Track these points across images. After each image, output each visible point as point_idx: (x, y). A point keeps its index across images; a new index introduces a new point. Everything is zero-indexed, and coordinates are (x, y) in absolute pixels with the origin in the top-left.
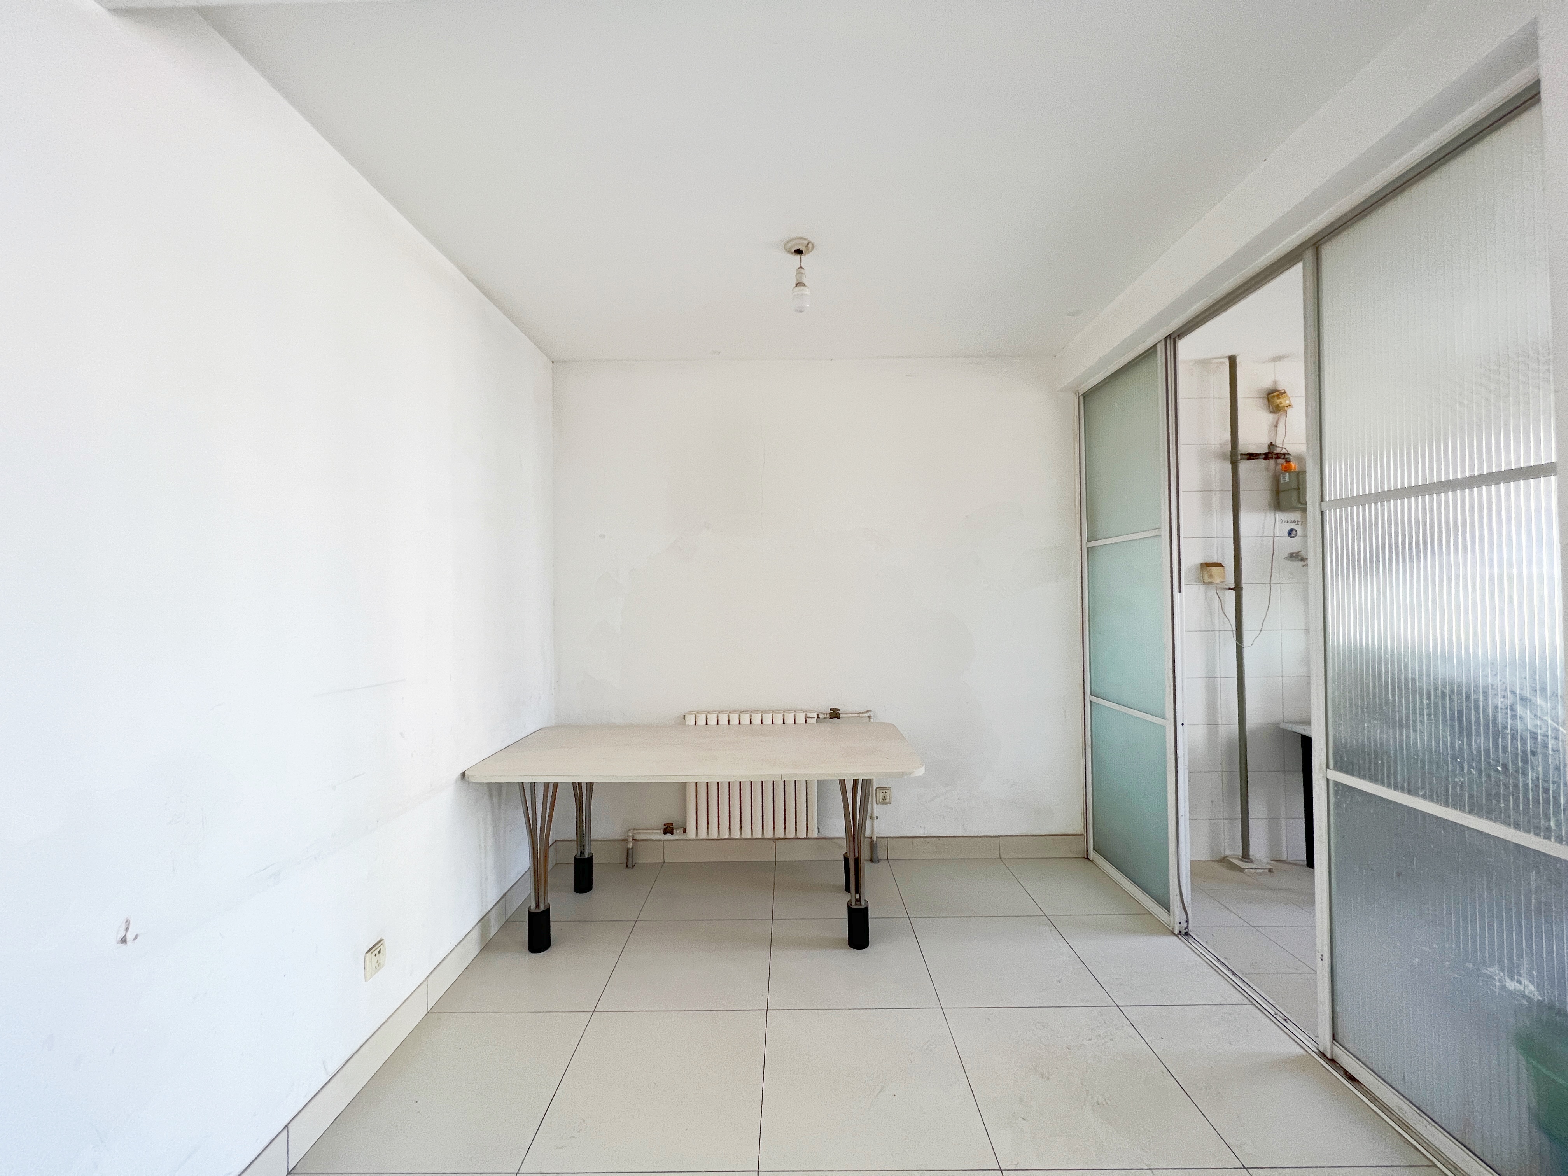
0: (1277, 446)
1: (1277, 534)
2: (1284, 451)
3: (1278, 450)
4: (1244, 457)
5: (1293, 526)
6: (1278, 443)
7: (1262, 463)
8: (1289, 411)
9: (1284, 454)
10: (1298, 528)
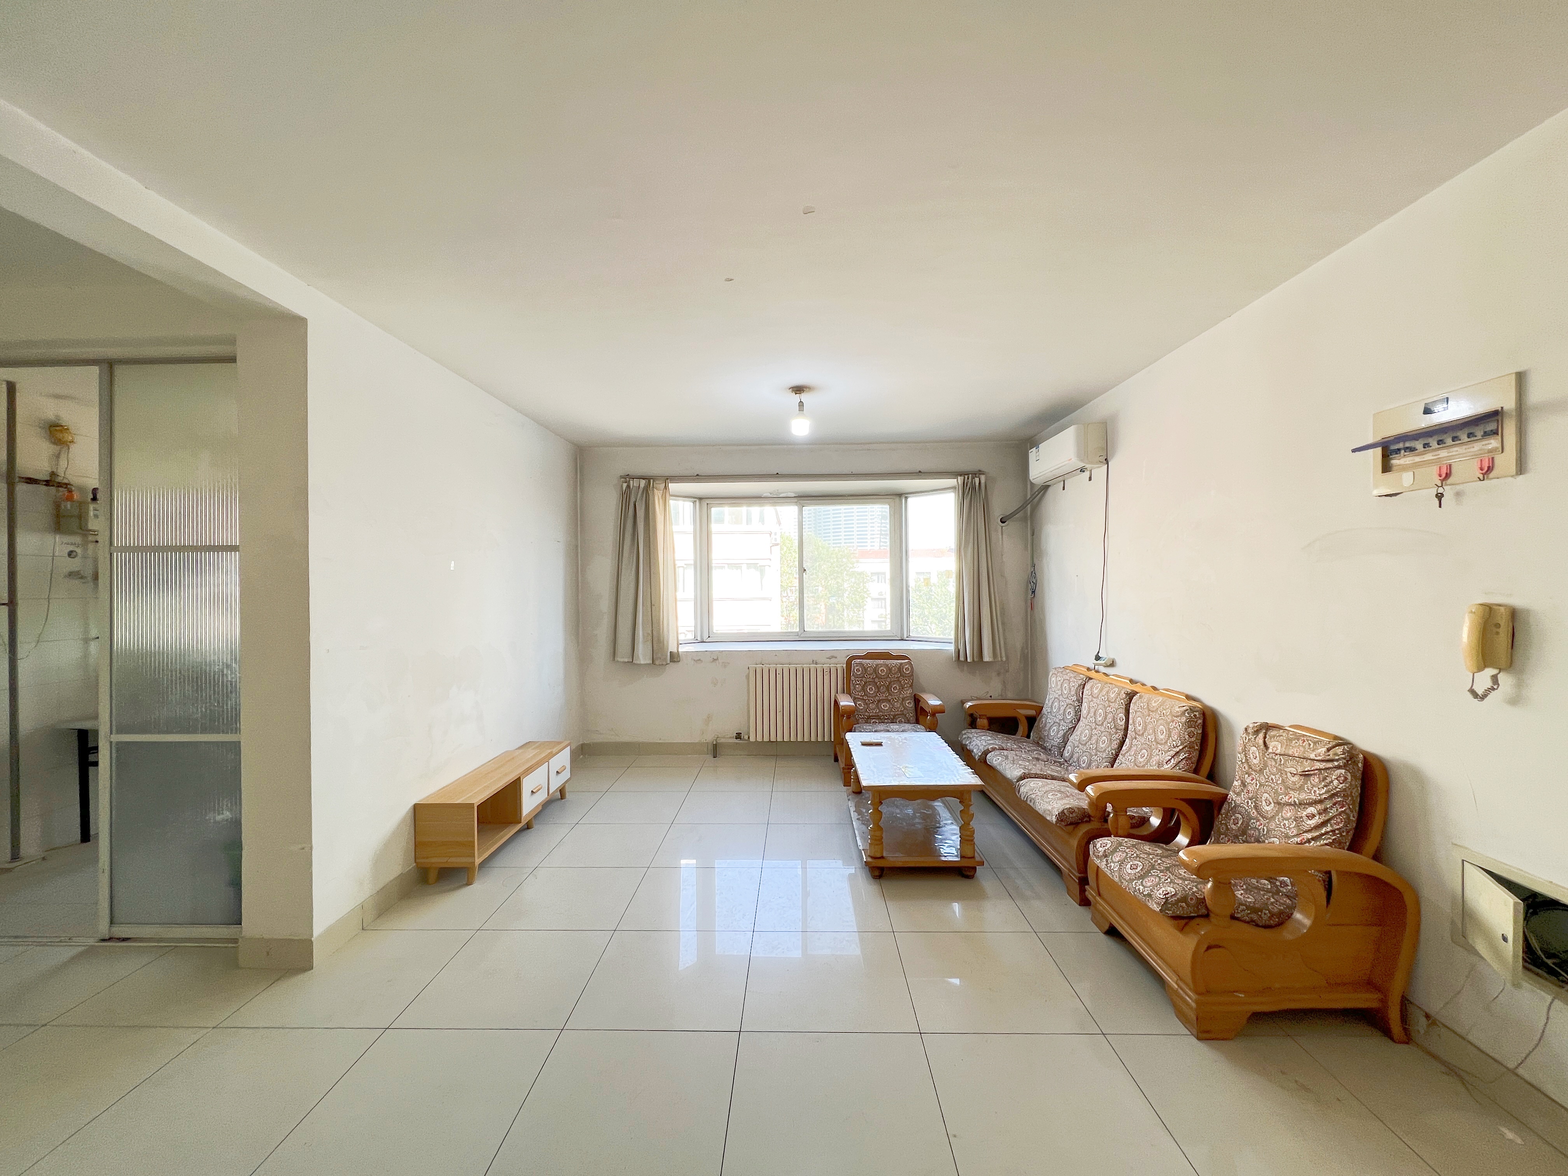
0: (58, 475)
1: (57, 554)
2: (65, 481)
3: (59, 479)
4: (23, 480)
5: (71, 548)
6: (61, 472)
7: (43, 488)
8: (72, 446)
9: (66, 484)
10: (79, 551)
